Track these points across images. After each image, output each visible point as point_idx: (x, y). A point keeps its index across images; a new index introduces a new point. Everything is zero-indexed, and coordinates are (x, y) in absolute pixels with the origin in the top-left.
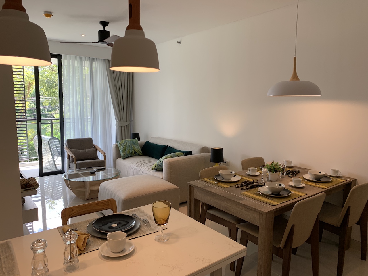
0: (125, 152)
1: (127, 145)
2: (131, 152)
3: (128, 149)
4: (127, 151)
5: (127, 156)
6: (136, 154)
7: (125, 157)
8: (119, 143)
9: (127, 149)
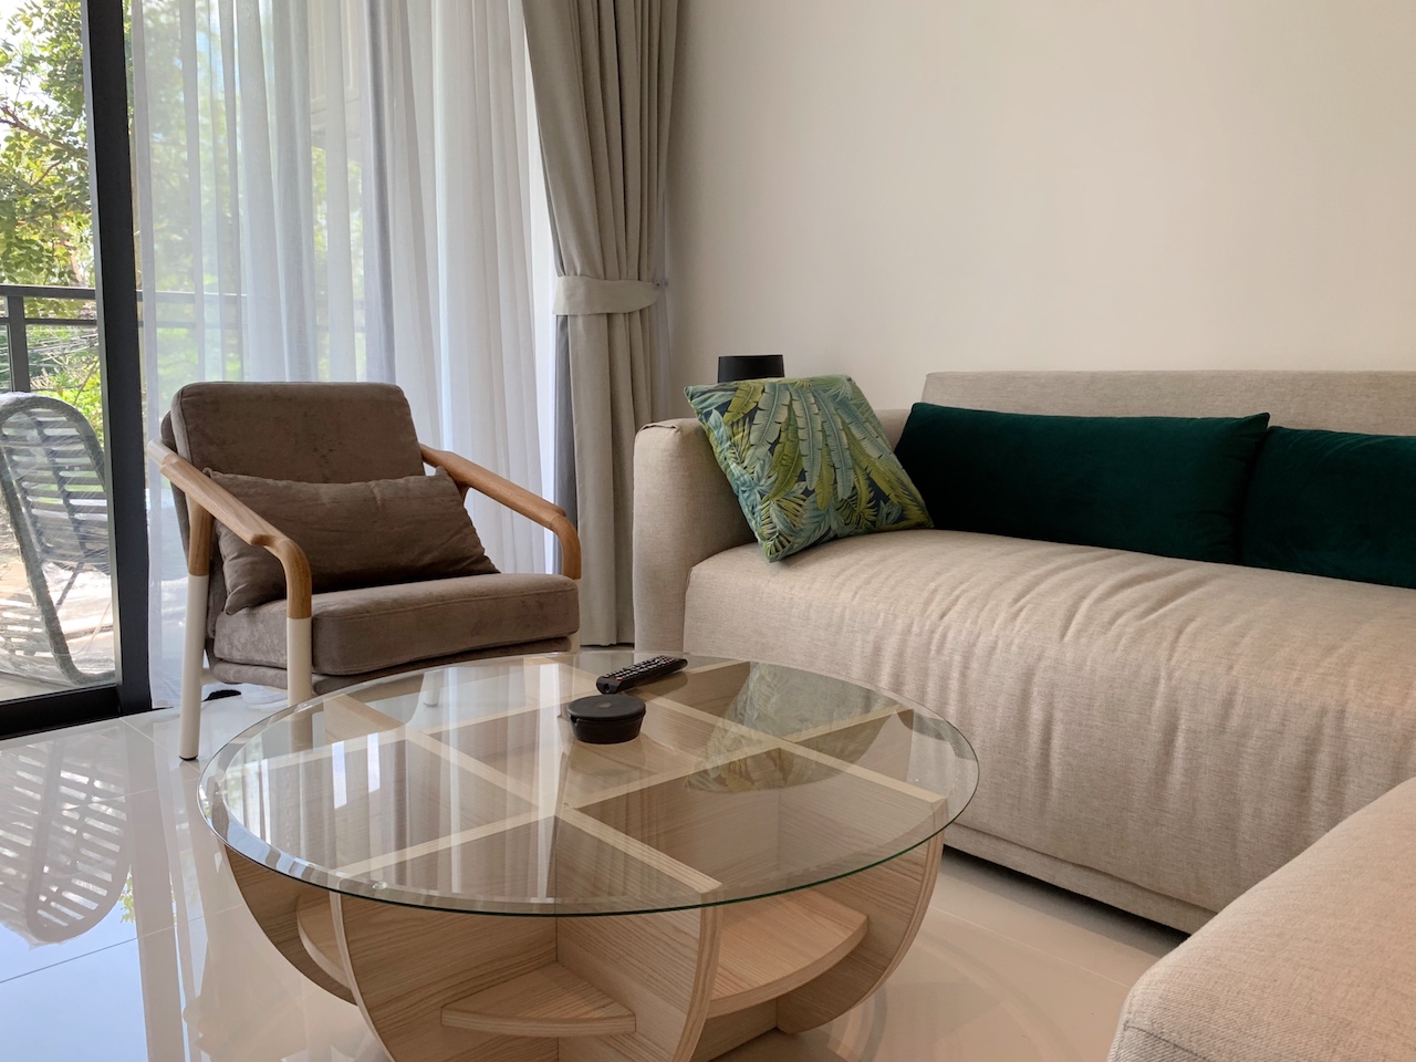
0: (798, 488)
1: (801, 423)
2: (843, 492)
3: (813, 465)
4: (812, 482)
5: (818, 535)
6: (885, 508)
7: (799, 542)
8: (723, 408)
9: (805, 464)
